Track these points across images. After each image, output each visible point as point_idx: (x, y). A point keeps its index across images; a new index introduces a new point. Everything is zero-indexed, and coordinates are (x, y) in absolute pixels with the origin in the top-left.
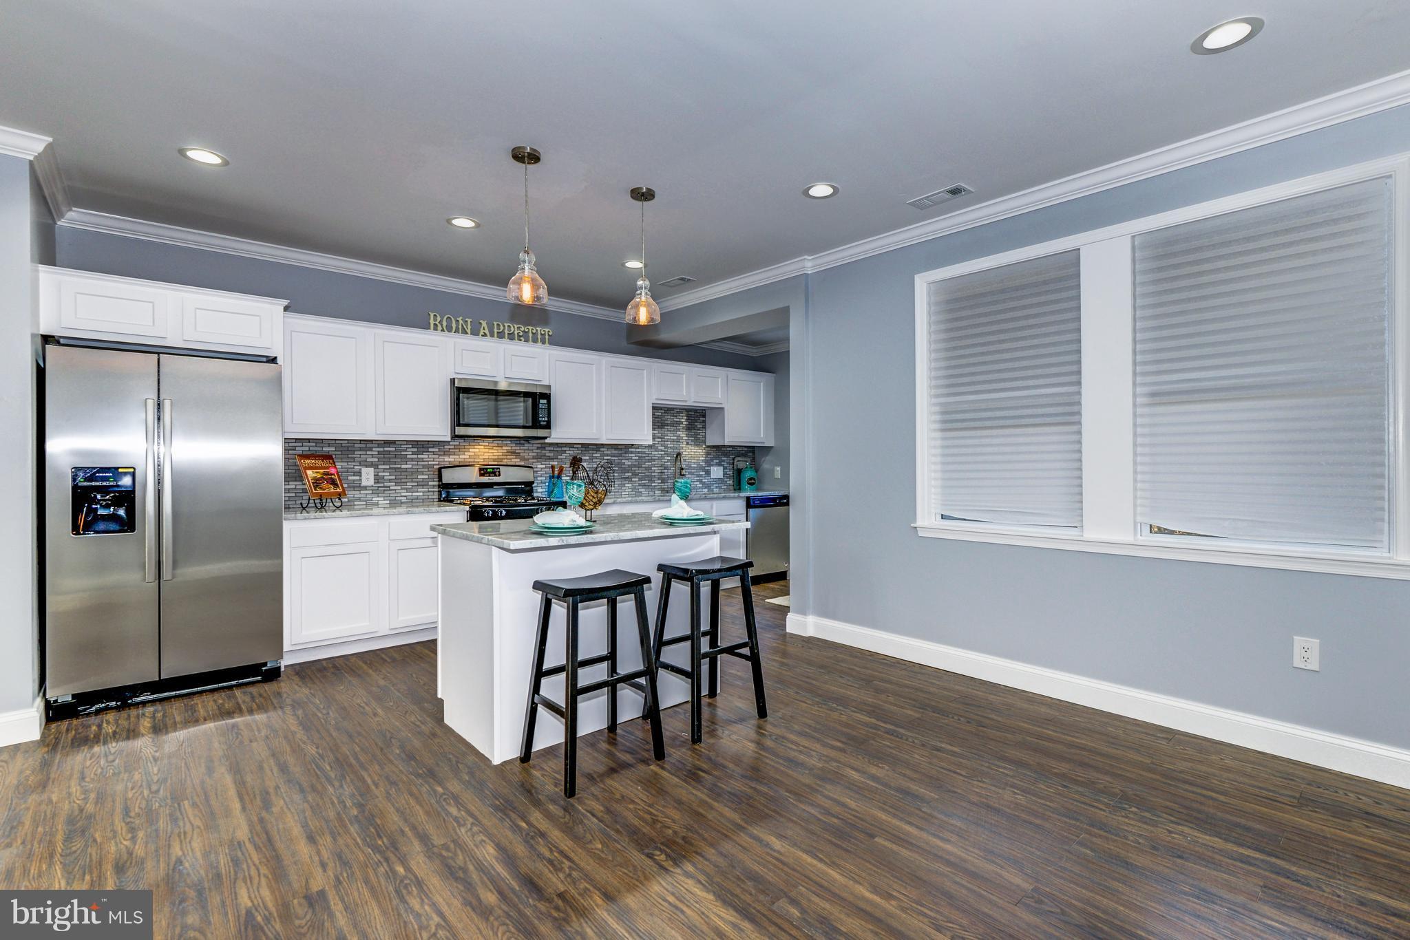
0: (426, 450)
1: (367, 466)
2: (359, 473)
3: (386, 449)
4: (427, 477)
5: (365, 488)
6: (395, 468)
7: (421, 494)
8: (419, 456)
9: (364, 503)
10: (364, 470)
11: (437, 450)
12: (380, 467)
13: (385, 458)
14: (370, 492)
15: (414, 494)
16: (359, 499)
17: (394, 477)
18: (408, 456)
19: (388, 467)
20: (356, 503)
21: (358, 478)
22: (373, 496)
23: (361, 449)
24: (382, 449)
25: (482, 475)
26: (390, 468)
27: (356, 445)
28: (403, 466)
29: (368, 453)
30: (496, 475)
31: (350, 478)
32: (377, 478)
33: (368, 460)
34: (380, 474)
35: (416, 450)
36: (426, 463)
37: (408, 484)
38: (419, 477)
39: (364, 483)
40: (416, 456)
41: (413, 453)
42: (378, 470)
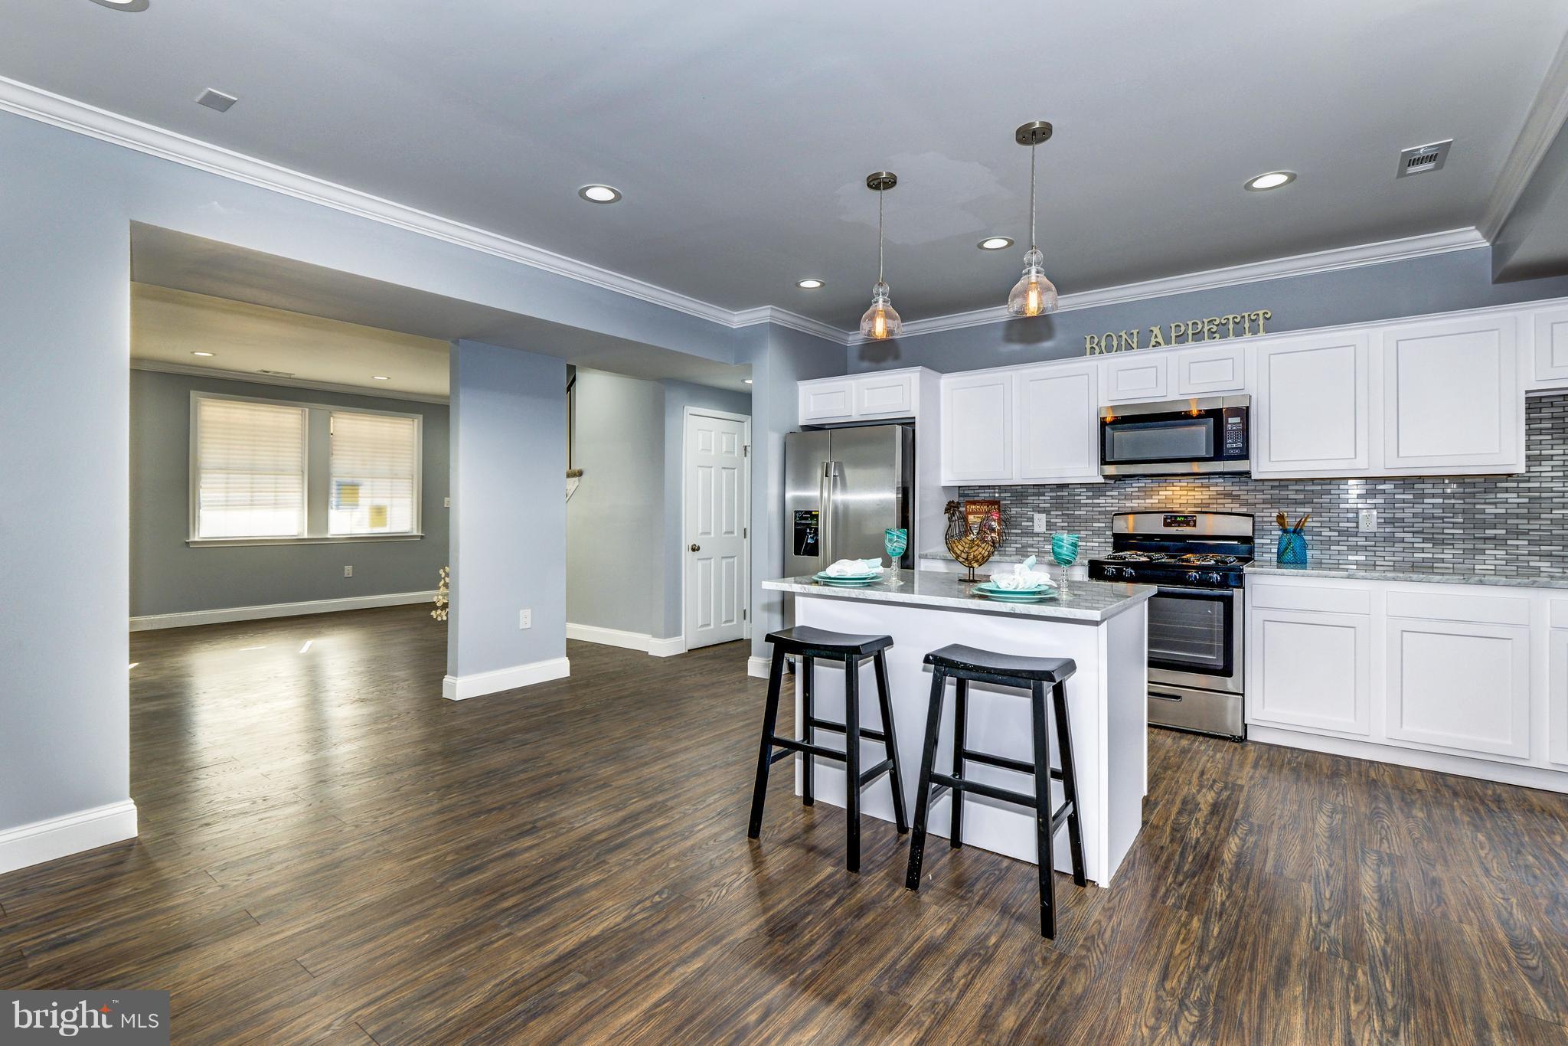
0: (1103, 494)
1: (1039, 512)
2: (1032, 520)
3: (1058, 494)
4: (1103, 525)
5: (1038, 535)
6: (1068, 515)
7: (1097, 544)
8: (1095, 501)
9: (1037, 550)
10: (1037, 516)
11: (1116, 493)
12: (1052, 513)
13: (1059, 504)
14: (1043, 539)
15: (1088, 544)
16: (1032, 546)
17: (1066, 524)
18: (1082, 502)
19: (1060, 513)
20: (1029, 550)
21: (1031, 524)
22: (1045, 543)
23: (1034, 494)
24: (1054, 494)
25: (1166, 524)
26: (1063, 514)
27: (1029, 491)
28: (1076, 513)
29: (1041, 498)
30: (1188, 525)
31: (1023, 524)
32: (1050, 525)
33: (1041, 505)
34: (1052, 520)
35: (1091, 494)
36: (1103, 509)
37: (1082, 532)
38: (1095, 525)
39: (1037, 530)
40: (1091, 501)
41: (1088, 498)
42: (1049, 516)
